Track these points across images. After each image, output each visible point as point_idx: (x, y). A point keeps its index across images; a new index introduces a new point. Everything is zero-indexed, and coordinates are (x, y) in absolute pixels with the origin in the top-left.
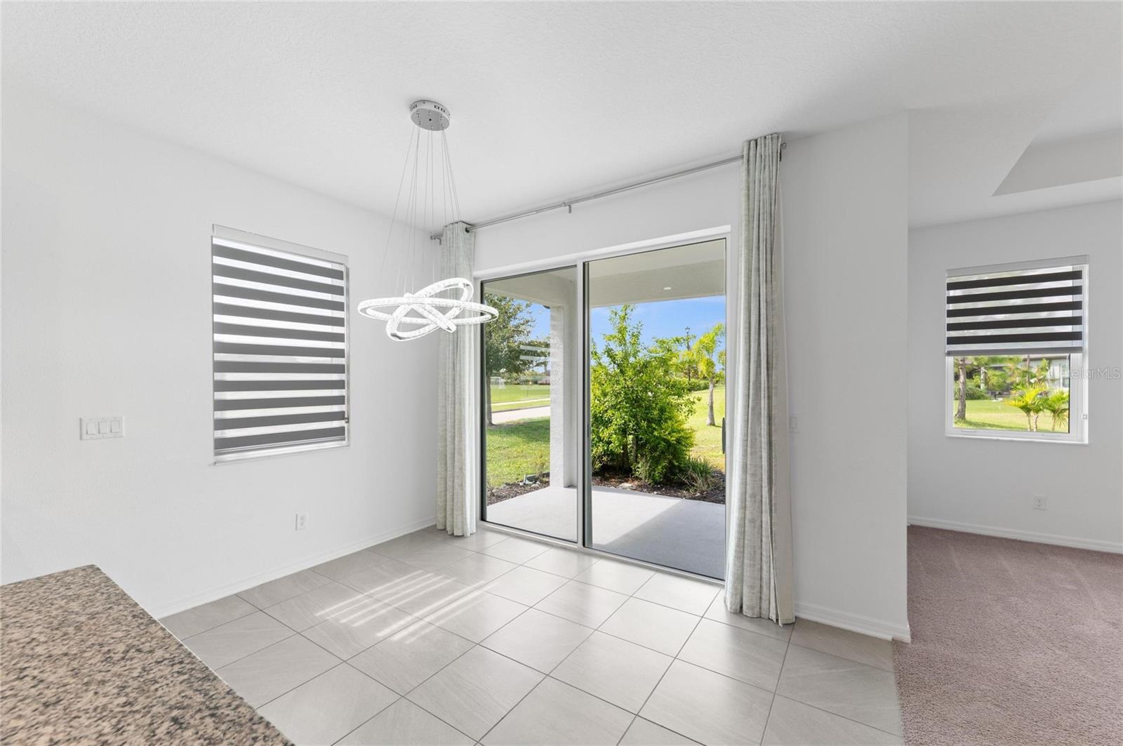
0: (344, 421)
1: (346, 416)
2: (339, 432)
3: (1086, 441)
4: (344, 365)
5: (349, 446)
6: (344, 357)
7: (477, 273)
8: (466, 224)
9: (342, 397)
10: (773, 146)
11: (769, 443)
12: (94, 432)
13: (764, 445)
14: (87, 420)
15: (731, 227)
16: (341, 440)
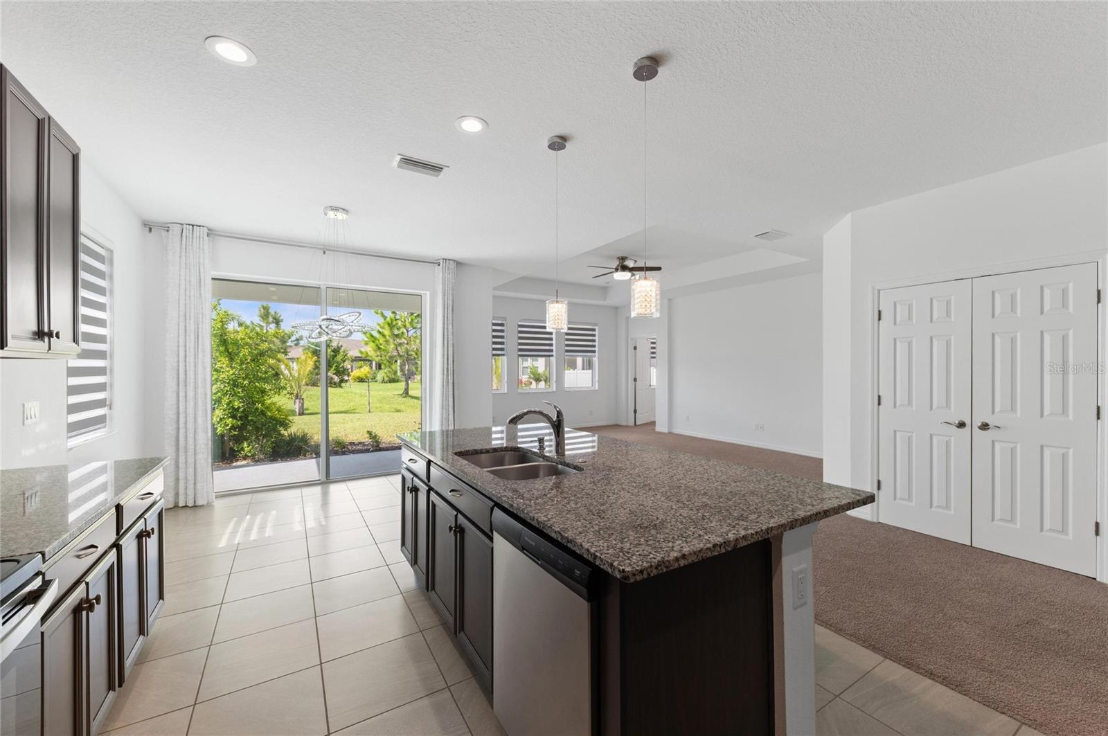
0: (106, 408)
1: (108, 403)
2: (101, 420)
3: (506, 392)
4: (106, 352)
5: (113, 432)
7: (213, 272)
8: (208, 230)
9: (106, 383)
10: (453, 265)
11: (454, 394)
12: (29, 417)
13: (451, 396)
14: (26, 404)
15: (428, 293)
16: (105, 427)
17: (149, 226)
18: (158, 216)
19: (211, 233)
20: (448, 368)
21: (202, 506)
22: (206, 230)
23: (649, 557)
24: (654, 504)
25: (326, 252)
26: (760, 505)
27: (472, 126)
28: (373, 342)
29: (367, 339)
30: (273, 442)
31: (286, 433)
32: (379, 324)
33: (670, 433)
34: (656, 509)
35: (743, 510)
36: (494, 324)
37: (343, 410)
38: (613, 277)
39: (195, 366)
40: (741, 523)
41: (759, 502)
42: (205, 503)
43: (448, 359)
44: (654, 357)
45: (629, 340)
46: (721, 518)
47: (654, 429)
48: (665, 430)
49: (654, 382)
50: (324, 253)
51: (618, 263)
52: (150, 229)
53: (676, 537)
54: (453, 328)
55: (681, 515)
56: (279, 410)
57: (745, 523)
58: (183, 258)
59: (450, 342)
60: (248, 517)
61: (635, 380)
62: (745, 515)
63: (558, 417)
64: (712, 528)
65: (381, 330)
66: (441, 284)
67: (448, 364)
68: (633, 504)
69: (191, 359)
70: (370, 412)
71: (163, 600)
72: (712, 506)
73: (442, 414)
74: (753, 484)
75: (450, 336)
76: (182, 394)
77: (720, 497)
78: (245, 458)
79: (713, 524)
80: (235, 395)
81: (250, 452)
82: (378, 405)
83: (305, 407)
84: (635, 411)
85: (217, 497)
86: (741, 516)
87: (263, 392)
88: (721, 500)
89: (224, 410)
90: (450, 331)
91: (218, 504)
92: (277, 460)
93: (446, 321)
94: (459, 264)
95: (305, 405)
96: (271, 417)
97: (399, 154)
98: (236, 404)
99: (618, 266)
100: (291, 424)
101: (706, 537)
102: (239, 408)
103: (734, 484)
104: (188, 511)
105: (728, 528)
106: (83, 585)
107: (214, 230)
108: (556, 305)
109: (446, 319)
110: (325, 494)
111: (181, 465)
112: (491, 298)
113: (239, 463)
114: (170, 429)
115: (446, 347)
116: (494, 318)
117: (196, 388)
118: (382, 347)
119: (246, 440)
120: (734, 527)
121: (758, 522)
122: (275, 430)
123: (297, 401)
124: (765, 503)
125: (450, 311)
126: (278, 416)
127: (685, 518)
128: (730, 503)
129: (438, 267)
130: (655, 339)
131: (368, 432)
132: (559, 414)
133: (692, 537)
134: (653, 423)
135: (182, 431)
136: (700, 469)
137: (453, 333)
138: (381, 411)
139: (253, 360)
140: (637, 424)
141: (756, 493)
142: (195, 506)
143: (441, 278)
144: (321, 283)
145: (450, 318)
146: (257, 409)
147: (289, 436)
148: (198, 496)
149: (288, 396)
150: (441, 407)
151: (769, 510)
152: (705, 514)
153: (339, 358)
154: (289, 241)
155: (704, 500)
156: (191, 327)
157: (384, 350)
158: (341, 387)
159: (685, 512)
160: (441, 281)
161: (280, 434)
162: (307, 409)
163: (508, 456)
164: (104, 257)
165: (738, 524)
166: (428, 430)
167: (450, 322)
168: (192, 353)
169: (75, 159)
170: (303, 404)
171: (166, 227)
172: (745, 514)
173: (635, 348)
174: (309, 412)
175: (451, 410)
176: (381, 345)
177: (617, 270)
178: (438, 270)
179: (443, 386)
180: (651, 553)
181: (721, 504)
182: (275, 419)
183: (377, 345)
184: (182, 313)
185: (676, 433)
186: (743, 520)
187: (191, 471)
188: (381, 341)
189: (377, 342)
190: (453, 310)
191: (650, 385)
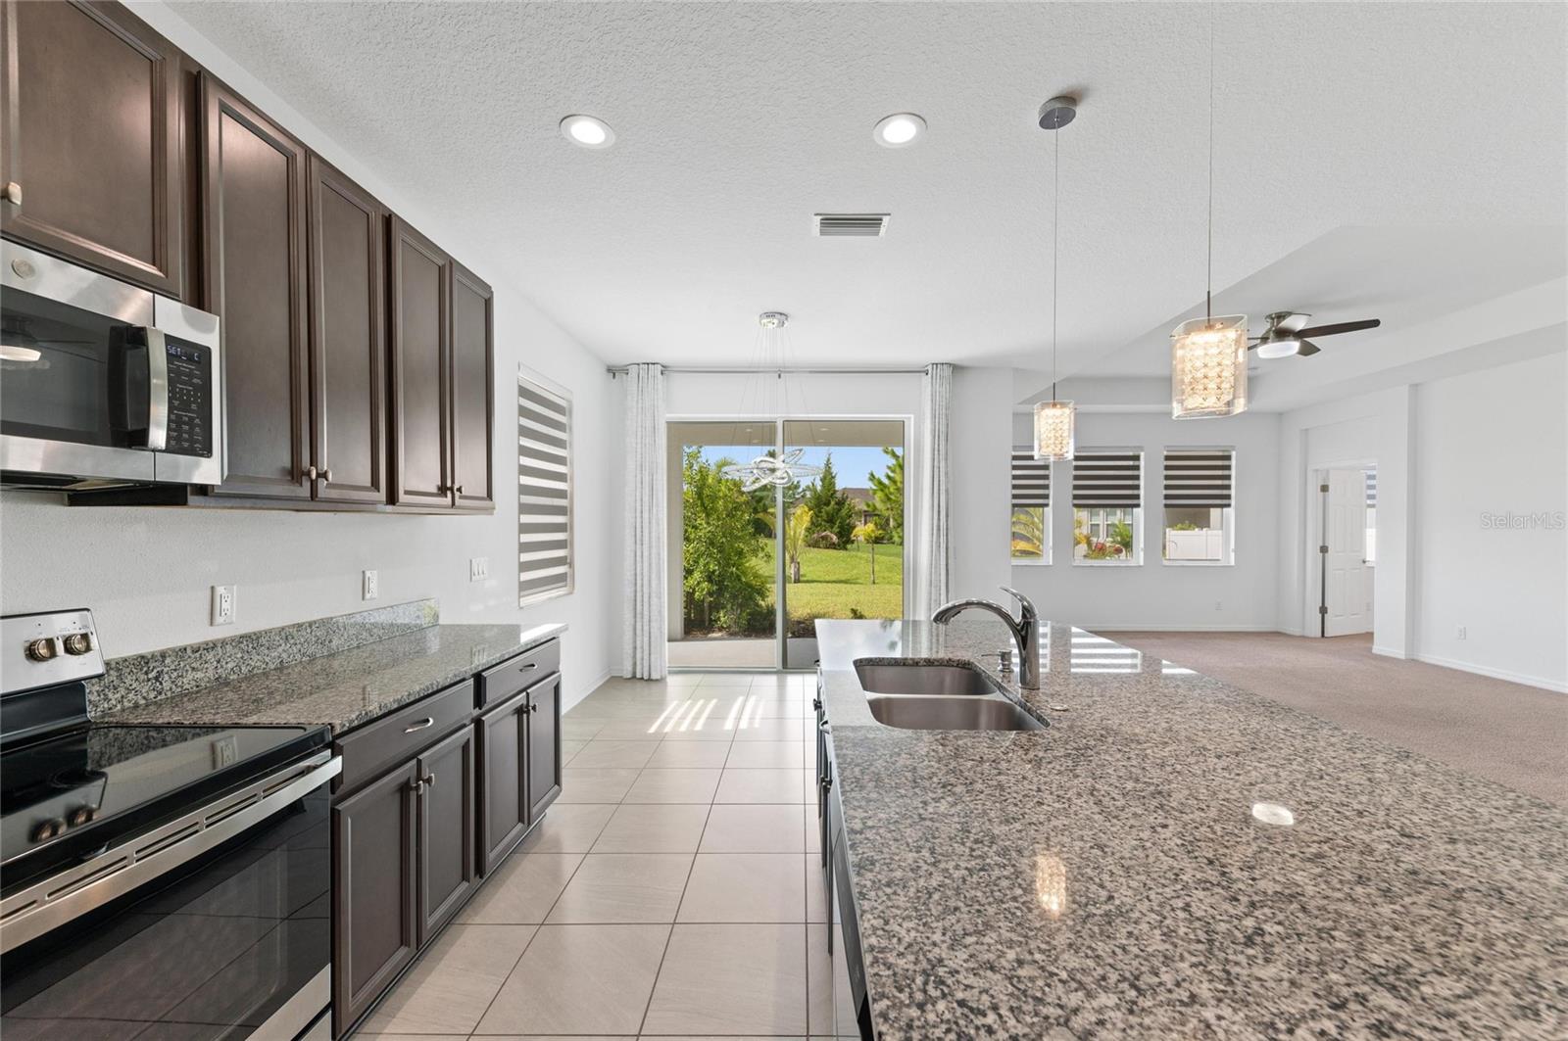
0: (566, 566)
1: (568, 561)
2: (560, 579)
3: (1051, 563)
4: (566, 507)
5: (571, 593)
6: (566, 498)
7: (668, 415)
8: (663, 366)
9: (566, 540)
10: (948, 371)
11: (947, 565)
12: (476, 573)
13: (943, 567)
14: (473, 561)
15: (912, 416)
16: (565, 586)
17: (612, 371)
18: (618, 360)
19: (665, 369)
20: (939, 526)
21: (657, 680)
22: (659, 368)
23: (979, 1021)
24: (1140, 853)
25: (782, 375)
26: (1501, 946)
27: (900, 131)
28: (882, 490)
29: (875, 488)
30: (749, 614)
31: (763, 603)
32: (889, 468)
33: (1413, 662)
34: (1127, 869)
35: (1419, 949)
36: (1015, 458)
37: (843, 579)
38: (1256, 353)
39: (650, 523)
40: (1383, 998)
41: (1505, 937)
42: (659, 677)
43: (939, 512)
44: (1373, 506)
45: (1310, 474)
46: (1314, 958)
47: (1371, 649)
48: (1400, 653)
49: (1371, 555)
50: (780, 376)
51: (1268, 326)
52: (614, 374)
53: (1113, 977)
54: (947, 467)
55: (1186, 908)
56: (756, 576)
57: (1392, 1003)
58: (640, 401)
59: (943, 488)
60: (689, 702)
61: (1324, 549)
62: (1412, 973)
63: (1024, 616)
64: (1255, 985)
65: (891, 475)
66: (929, 402)
67: (939, 519)
68: (1081, 838)
69: (646, 515)
70: (874, 583)
71: (559, 785)
72: (1312, 905)
73: (930, 593)
74: (1516, 864)
75: (943, 478)
76: (639, 554)
77: (1361, 880)
78: (721, 629)
79: (1268, 972)
80: (710, 555)
81: (726, 622)
82: (886, 574)
83: (801, 573)
84: (1323, 610)
85: (670, 673)
86: (1397, 971)
87: (740, 553)
88: (1359, 889)
89: (701, 573)
90: (942, 470)
91: (671, 680)
92: (750, 636)
93: (936, 456)
94: (956, 369)
95: (801, 570)
96: (746, 583)
97: (817, 215)
98: (712, 567)
99: (1270, 330)
100: (768, 594)
101: (1209, 1014)
102: (714, 571)
103: (1442, 848)
104: (644, 683)
105: (1312, 1003)
106: (414, 761)
107: (668, 367)
108: (1049, 412)
109: (936, 452)
110: (782, 687)
111: (639, 632)
112: (1011, 416)
113: (715, 635)
114: (628, 591)
115: (936, 495)
116: (1015, 448)
117: (650, 547)
118: (892, 497)
119: (723, 608)
120: (1340, 1006)
121: (1450, 1015)
122: (751, 598)
123: (793, 565)
124: (1530, 947)
125: (942, 443)
126: (754, 582)
127: (1192, 918)
128: (1386, 910)
129: (926, 377)
130: (1374, 468)
131: (852, 610)
132: (1027, 612)
133: (1163, 997)
134: (1369, 636)
135: (639, 595)
136: (1356, 777)
137: (946, 474)
138: (888, 582)
139: (728, 516)
140: (1326, 635)
141: (1511, 895)
142: (650, 680)
143: (930, 393)
144: (776, 416)
145: (943, 452)
146: (732, 573)
147: (767, 606)
148: (652, 668)
149: (765, 558)
150: (928, 583)
151: (1532, 977)
152: (1267, 927)
153: (844, 512)
154: (750, 367)
155: (1298, 877)
156: (646, 479)
157: (895, 501)
158: (846, 549)
159: (1202, 903)
160: (930, 397)
161: (757, 605)
162: (802, 576)
163: (949, 675)
164: (564, 408)
165: (1362, 999)
166: (911, 619)
167: (942, 457)
168: (647, 508)
169: (488, 304)
170: (798, 569)
171: (625, 370)
172: (1418, 965)
173: (1325, 488)
174: (805, 579)
175: (943, 588)
176: (891, 493)
177: (1264, 340)
178: (926, 380)
179: (932, 551)
180: (995, 1008)
181: (1348, 907)
182: (750, 586)
183: (886, 495)
184: (639, 463)
185: (1427, 661)
186: (1393, 988)
187: (646, 639)
188: (892, 490)
189: (887, 491)
190: (946, 437)
191: (1364, 562)
